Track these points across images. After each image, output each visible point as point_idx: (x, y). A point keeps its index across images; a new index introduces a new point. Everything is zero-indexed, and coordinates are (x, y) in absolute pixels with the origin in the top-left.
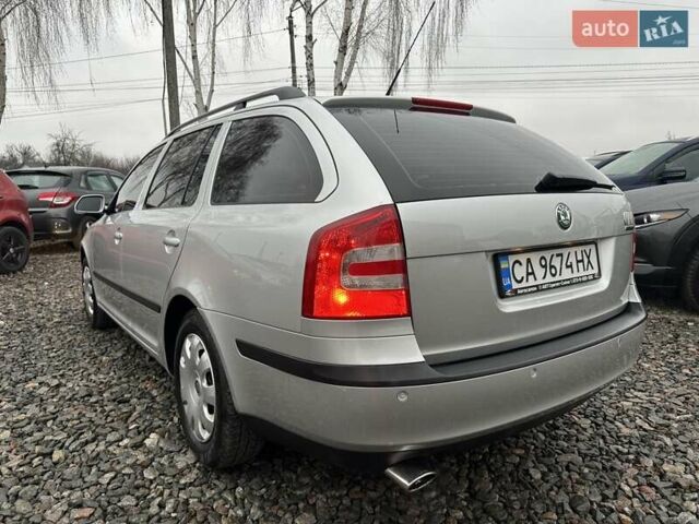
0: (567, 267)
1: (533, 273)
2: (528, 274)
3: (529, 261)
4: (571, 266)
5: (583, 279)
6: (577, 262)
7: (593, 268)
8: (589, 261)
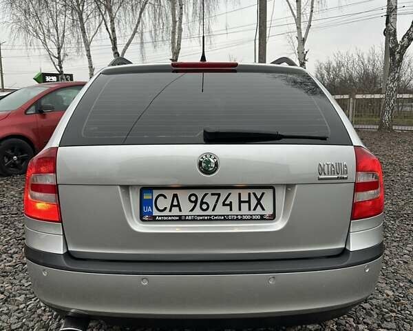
0: (224, 204)
1: (178, 205)
2: (172, 206)
3: (175, 196)
4: (230, 205)
5: (244, 217)
6: (240, 202)
7: (263, 209)
8: (259, 203)
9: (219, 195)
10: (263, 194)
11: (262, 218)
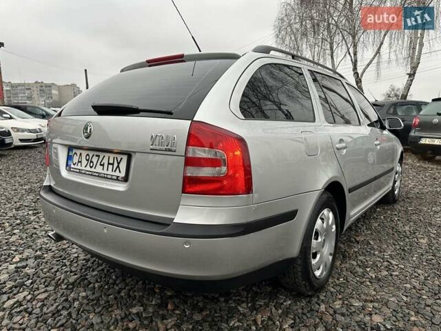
0: (101, 164)
2: (79, 161)
3: (81, 154)
4: (103, 165)
5: (108, 176)
6: (109, 164)
7: (120, 172)
8: (118, 167)
9: (99, 156)
10: (122, 159)
11: (117, 179)
